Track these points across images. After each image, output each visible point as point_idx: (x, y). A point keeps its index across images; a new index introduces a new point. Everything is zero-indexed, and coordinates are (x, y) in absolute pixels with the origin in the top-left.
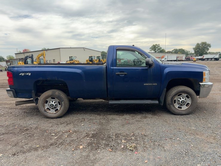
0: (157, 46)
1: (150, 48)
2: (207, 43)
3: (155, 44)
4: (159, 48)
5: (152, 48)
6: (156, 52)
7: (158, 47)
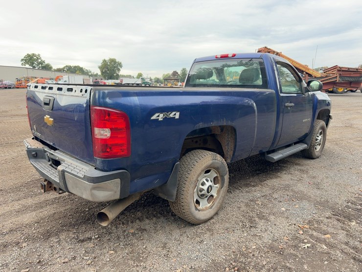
0: (35, 58)
1: (22, 60)
2: (117, 61)
3: (30, 53)
4: (40, 60)
5: (25, 60)
6: (34, 67)
7: (38, 59)
